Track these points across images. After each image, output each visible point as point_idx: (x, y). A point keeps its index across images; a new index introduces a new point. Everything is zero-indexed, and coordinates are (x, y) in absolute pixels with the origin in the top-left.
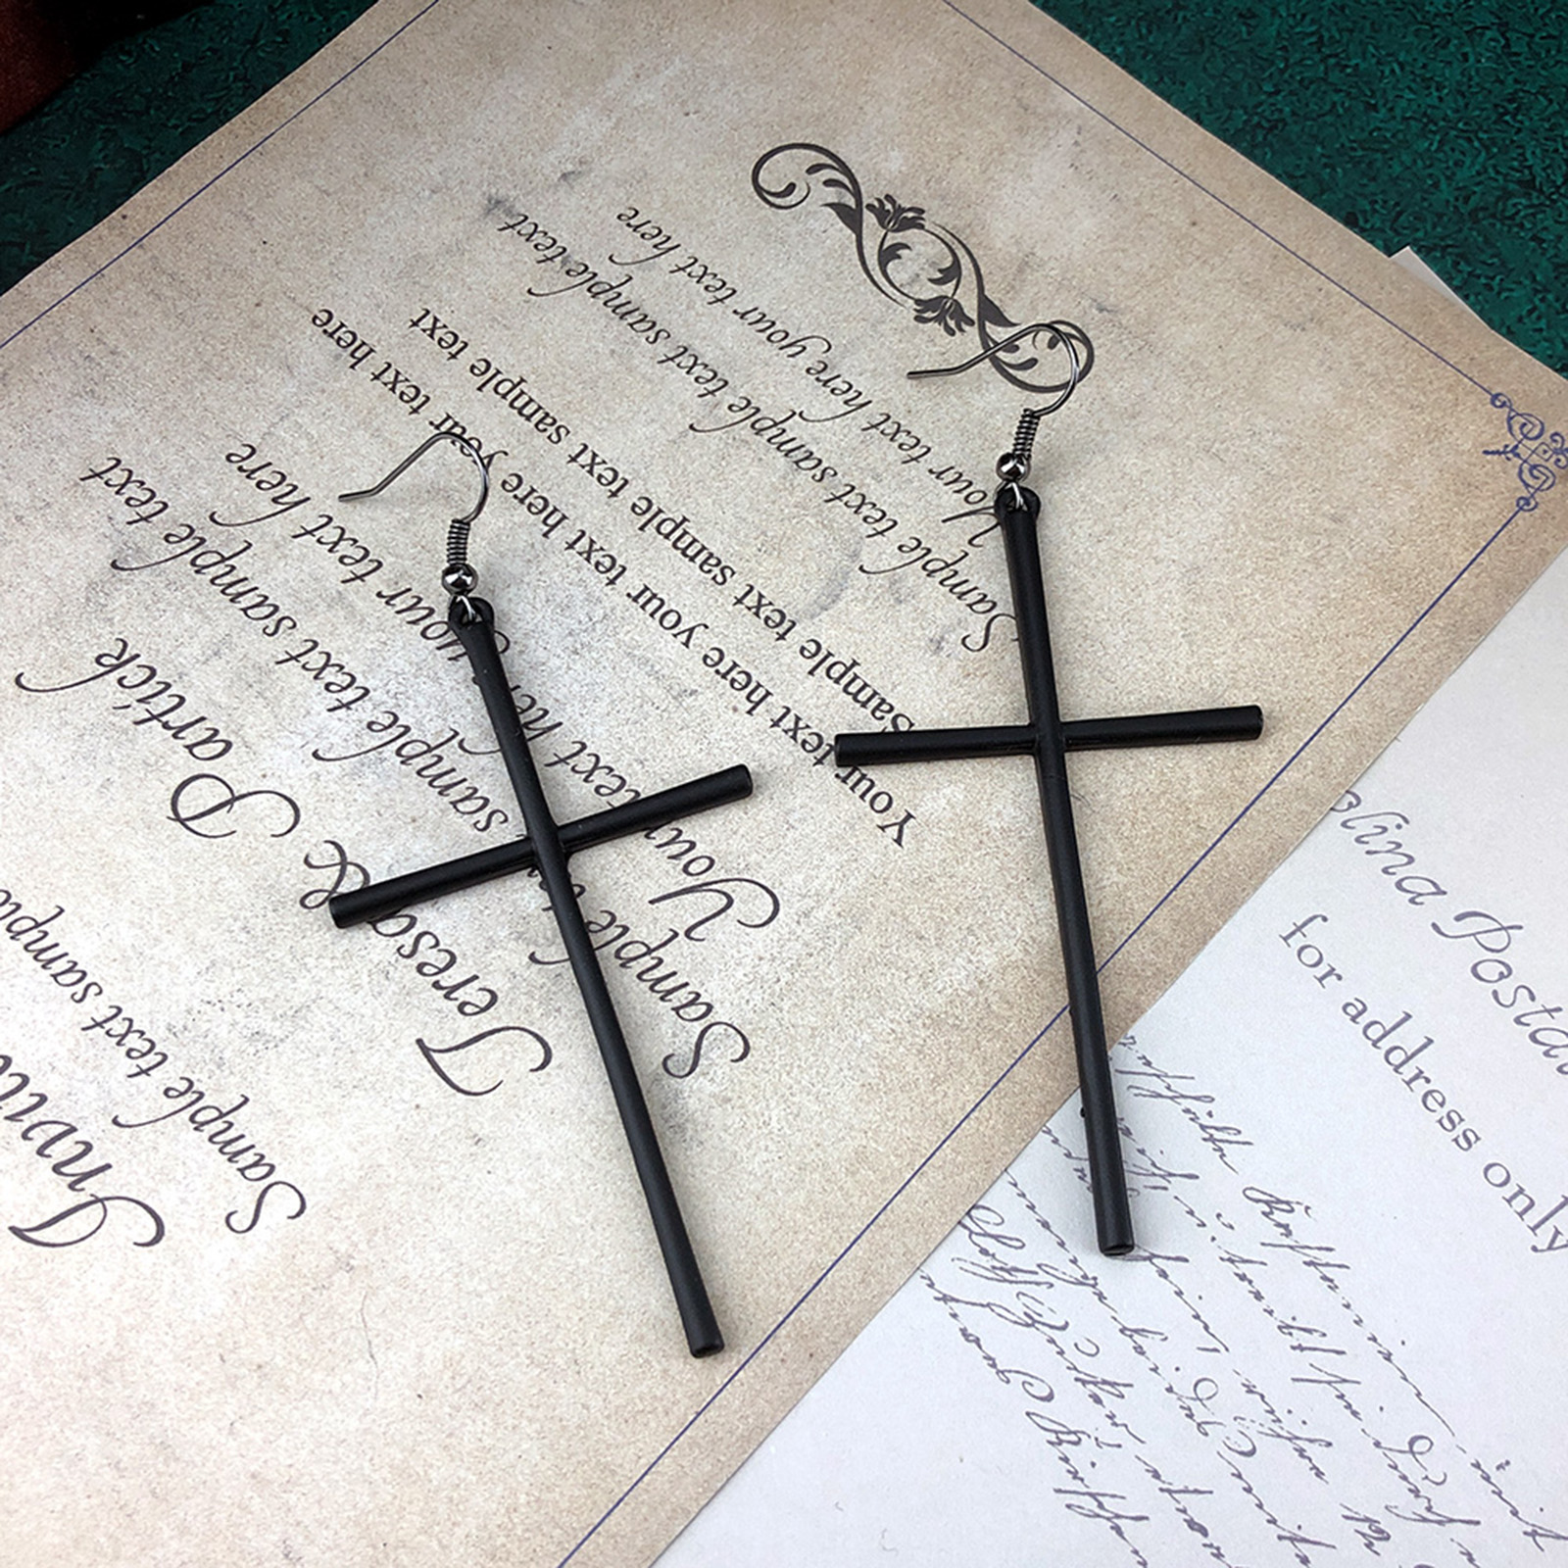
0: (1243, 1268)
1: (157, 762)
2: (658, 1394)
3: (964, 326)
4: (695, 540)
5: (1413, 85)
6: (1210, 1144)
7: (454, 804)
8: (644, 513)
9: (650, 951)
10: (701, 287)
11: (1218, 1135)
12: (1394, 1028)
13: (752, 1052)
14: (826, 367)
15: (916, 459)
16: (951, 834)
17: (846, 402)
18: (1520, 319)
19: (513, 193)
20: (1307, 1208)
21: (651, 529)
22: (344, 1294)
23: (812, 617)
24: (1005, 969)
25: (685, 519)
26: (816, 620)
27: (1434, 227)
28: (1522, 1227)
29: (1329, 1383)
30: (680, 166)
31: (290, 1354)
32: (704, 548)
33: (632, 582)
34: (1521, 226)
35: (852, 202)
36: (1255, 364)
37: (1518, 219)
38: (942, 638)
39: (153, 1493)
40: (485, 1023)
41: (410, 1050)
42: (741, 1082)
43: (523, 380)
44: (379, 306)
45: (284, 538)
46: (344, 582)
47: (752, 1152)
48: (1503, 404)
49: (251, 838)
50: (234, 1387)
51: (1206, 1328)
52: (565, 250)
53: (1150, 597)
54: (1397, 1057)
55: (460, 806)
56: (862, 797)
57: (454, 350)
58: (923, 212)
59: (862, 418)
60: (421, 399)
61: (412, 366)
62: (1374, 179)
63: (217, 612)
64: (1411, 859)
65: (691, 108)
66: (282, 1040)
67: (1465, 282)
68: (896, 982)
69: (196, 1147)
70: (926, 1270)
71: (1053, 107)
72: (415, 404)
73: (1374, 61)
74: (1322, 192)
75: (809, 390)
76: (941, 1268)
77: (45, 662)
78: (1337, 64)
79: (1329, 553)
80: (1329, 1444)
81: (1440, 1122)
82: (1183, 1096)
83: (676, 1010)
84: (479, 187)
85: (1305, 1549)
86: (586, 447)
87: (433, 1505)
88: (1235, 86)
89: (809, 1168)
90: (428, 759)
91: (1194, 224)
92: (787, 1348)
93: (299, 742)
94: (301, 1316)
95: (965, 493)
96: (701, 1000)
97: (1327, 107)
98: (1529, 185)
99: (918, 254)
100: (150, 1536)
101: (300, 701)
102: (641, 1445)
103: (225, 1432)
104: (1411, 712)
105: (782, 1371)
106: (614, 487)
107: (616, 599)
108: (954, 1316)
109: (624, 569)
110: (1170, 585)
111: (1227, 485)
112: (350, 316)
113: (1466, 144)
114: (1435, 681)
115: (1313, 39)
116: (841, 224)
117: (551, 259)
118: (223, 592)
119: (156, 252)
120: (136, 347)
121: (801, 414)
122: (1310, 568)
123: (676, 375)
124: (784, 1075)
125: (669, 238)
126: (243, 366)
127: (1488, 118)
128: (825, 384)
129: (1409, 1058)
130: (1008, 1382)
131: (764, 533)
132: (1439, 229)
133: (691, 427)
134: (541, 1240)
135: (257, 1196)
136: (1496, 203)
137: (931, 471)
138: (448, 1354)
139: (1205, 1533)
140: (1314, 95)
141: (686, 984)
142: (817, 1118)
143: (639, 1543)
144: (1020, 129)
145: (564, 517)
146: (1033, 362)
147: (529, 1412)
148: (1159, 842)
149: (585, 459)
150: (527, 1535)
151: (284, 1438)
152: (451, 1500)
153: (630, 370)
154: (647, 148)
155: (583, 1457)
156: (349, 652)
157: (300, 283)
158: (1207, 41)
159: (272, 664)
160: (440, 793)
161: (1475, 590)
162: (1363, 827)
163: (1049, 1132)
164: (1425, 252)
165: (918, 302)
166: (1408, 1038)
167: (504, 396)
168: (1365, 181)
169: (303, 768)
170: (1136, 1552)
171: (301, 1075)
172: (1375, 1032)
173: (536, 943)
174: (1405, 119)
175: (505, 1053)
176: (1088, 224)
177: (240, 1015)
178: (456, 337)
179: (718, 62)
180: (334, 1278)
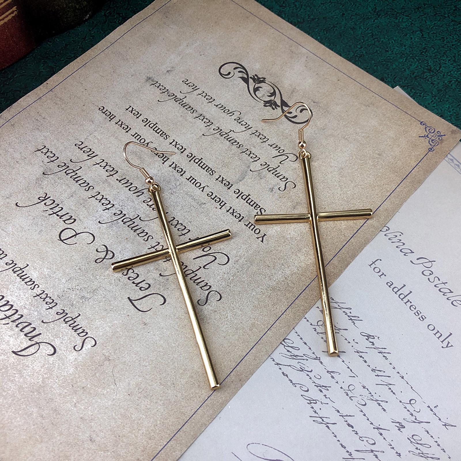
0: (361, 354)
1: (55, 225)
2: (197, 392)
3: (277, 107)
4: (204, 164)
5: (398, 46)
6: (351, 321)
7: (138, 234)
8: (190, 157)
9: (193, 272)
10: (205, 99)
11: (353, 318)
12: (401, 289)
13: (222, 298)
14: (240, 118)
15: (265, 142)
16: (277, 239)
17: (245, 128)
18: (429, 104)
19: (154, 76)
20: (378, 337)
21: (192, 161)
22: (108, 367)
23: (237, 183)
24: (292, 274)
25: (202, 159)
26: (238, 184)
27: (405, 81)
28: (439, 341)
29: (386, 385)
30: (199, 68)
31: (92, 384)
32: (207, 166)
33: (187, 175)
34: (428, 80)
35: (246, 77)
36: (356, 115)
37: (427, 79)
38: (273, 188)
39: (52, 423)
40: (147, 292)
41: (126, 300)
42: (219, 306)
43: (156, 123)
44: (117, 105)
45: (91, 166)
46: (107, 176)
47: (222, 325)
48: (424, 124)
49: (81, 245)
50: (76, 393)
51: (351, 370)
52: (168, 90)
53: (330, 176)
54: (402, 296)
55: (140, 235)
56: (252, 230)
57: (138, 116)
58: (265, 78)
59: (250, 131)
60: (129, 129)
61: (126, 120)
62: (388, 69)
63: (72, 185)
64: (404, 244)
65: (202, 53)
66: (90, 298)
67: (413, 95)
68: (262, 278)
69: (65, 328)
70: (272, 356)
71: (300, 52)
72: (127, 130)
73: (387, 40)
74: (375, 73)
75: (235, 124)
76: (276, 355)
77: (24, 199)
78: (378, 40)
79: (378, 164)
80: (387, 402)
81: (415, 313)
82: (343, 308)
83: (201, 287)
84: (144, 74)
85: (381, 431)
86: (174, 140)
87: (133, 425)
88: (350, 46)
89: (239, 329)
90: (131, 223)
91: (339, 80)
92: (234, 378)
93: (95, 219)
94: (95, 373)
95: (278, 150)
96: (208, 285)
97: (375, 51)
98: (430, 70)
99: (264, 89)
100: (52, 436)
101: (95, 208)
102: (192, 406)
103: (73, 406)
104: (402, 204)
105: (232, 385)
106: (182, 151)
107: (183, 180)
108: (280, 369)
109: (185, 172)
110: (335, 173)
111: (349, 147)
112: (109, 108)
113: (412, 60)
114: (408, 196)
115: (371, 34)
116: (243, 82)
117: (164, 92)
118: (74, 180)
119: (56, 93)
120: (50, 117)
121: (233, 131)
122: (373, 167)
123: (199, 122)
124: (231, 304)
125: (196, 87)
126: (80, 121)
127: (418, 53)
128: (240, 123)
129: (405, 297)
130: (296, 387)
131: (224, 162)
132: (406, 81)
133: (203, 135)
134: (163, 351)
135: (83, 341)
136: (421, 75)
137: (269, 145)
138: (137, 383)
139: (353, 427)
140: (371, 48)
141: (204, 281)
142: (241, 315)
143: (192, 434)
144: (291, 57)
145: (168, 159)
146: (296, 116)
147: (160, 398)
148: (334, 240)
149: (174, 143)
150: (160, 432)
151: (90, 407)
152: (138, 423)
153: (186, 120)
154: (190, 64)
155: (175, 410)
156: (109, 195)
157: (95, 99)
158: (342, 35)
159: (87, 198)
160: (134, 231)
161: (418, 172)
162: (390, 236)
163: (306, 318)
164: (402, 87)
165: (264, 101)
166: (405, 291)
167: (152, 128)
168: (386, 70)
169: (96, 226)
170: (333, 433)
171: (95, 308)
172: (396, 290)
173: (161, 271)
174: (396, 54)
175: (153, 300)
176: (310, 81)
177: (78, 292)
178: (138, 113)
179: (209, 42)
180: (105, 363)
